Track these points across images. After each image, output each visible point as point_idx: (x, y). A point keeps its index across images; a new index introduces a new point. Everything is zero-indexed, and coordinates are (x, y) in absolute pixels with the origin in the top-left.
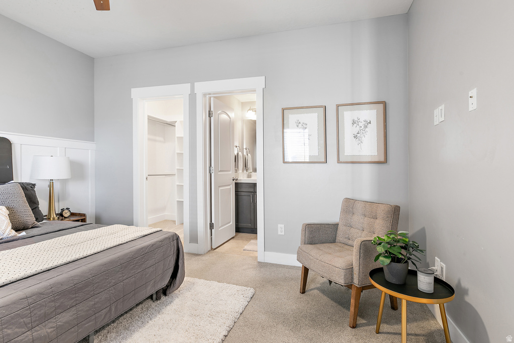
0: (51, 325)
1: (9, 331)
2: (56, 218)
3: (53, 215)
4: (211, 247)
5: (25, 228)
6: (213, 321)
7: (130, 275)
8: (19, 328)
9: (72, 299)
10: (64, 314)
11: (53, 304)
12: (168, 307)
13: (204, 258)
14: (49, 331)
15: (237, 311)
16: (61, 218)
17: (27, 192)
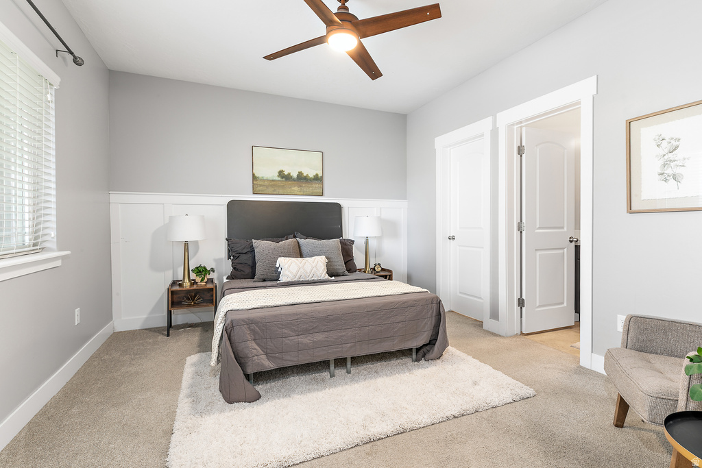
0: (309, 338)
1: (286, 331)
2: (370, 272)
3: (368, 269)
4: (521, 332)
5: (337, 275)
6: (451, 398)
7: (376, 323)
8: (292, 331)
9: (325, 325)
10: (319, 334)
11: (312, 324)
12: (420, 371)
13: (502, 340)
14: (309, 341)
15: (488, 402)
16: (374, 272)
17: (345, 247)
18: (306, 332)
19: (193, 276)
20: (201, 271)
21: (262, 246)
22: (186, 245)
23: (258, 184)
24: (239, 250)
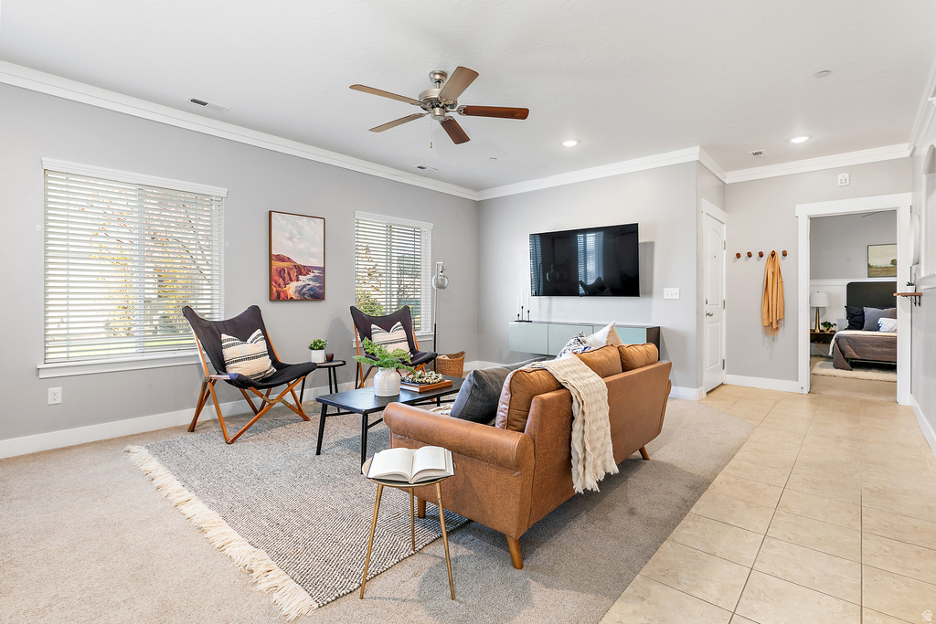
18: (878, 346)
19: (822, 327)
20: (827, 324)
21: (869, 311)
22: (818, 309)
23: (871, 270)
24: (854, 313)
